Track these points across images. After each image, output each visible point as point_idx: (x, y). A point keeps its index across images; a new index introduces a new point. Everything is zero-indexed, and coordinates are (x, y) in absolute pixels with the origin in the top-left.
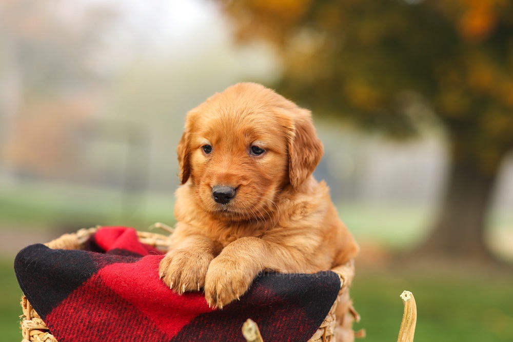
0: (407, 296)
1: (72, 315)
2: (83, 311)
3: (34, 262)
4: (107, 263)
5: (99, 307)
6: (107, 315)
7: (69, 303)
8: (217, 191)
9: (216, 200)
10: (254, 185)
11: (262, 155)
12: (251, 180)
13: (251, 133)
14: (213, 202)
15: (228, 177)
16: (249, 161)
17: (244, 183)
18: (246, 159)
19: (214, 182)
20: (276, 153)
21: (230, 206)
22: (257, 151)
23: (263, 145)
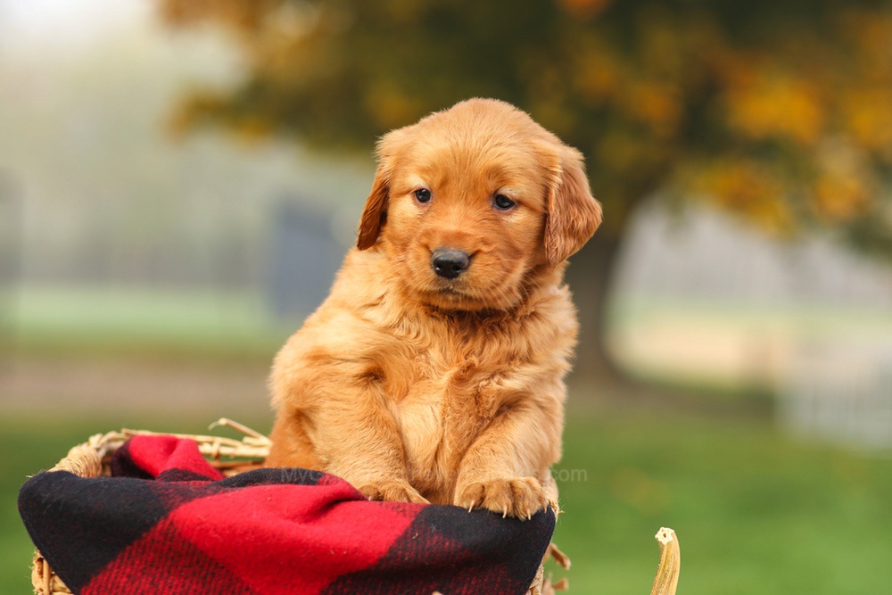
0: (666, 536)
1: (124, 587)
2: (143, 581)
3: (58, 503)
4: (182, 501)
5: (169, 572)
6: (183, 586)
7: (119, 567)
8: (441, 256)
9: (437, 272)
10: (498, 254)
11: (510, 209)
12: (494, 246)
13: (498, 174)
14: (432, 274)
15: (460, 236)
16: (491, 217)
17: (485, 249)
18: (487, 213)
19: (436, 243)
20: (532, 209)
21: (458, 283)
22: (503, 203)
23: (514, 194)
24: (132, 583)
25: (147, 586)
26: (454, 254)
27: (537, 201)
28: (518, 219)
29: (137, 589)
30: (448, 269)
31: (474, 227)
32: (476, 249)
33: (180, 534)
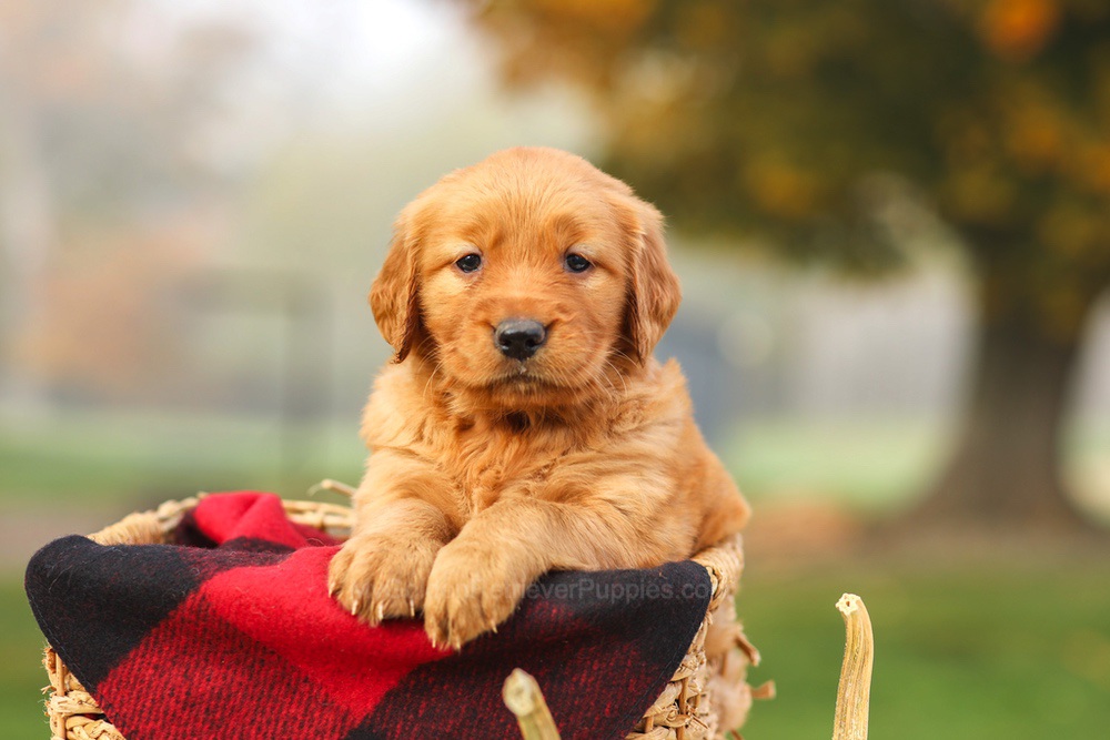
0: (850, 605)
2: (174, 673)
3: (66, 575)
4: (217, 570)
5: (207, 661)
6: (225, 678)
7: (143, 656)
8: (509, 329)
9: (505, 352)
10: (578, 325)
11: (585, 272)
12: (575, 314)
13: (568, 225)
14: (497, 355)
15: (529, 303)
16: (565, 280)
17: (563, 317)
18: (558, 276)
19: (499, 314)
20: (611, 272)
21: (534, 363)
22: (577, 264)
23: (590, 253)
24: (161, 676)
25: (179, 678)
26: (525, 325)
27: (618, 263)
28: (596, 284)
29: (166, 683)
30: (519, 345)
31: (544, 291)
32: (553, 318)
33: (214, 611)
